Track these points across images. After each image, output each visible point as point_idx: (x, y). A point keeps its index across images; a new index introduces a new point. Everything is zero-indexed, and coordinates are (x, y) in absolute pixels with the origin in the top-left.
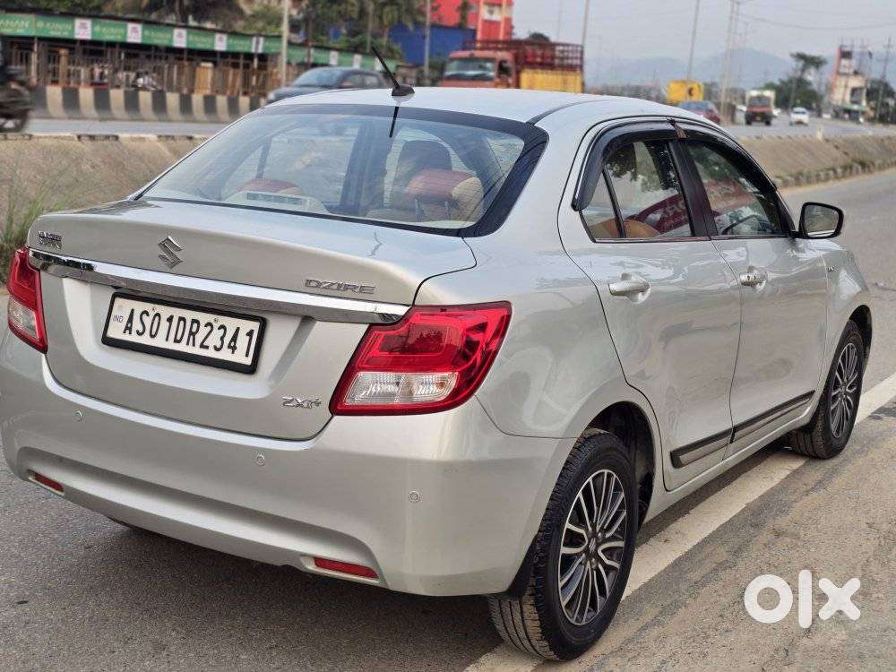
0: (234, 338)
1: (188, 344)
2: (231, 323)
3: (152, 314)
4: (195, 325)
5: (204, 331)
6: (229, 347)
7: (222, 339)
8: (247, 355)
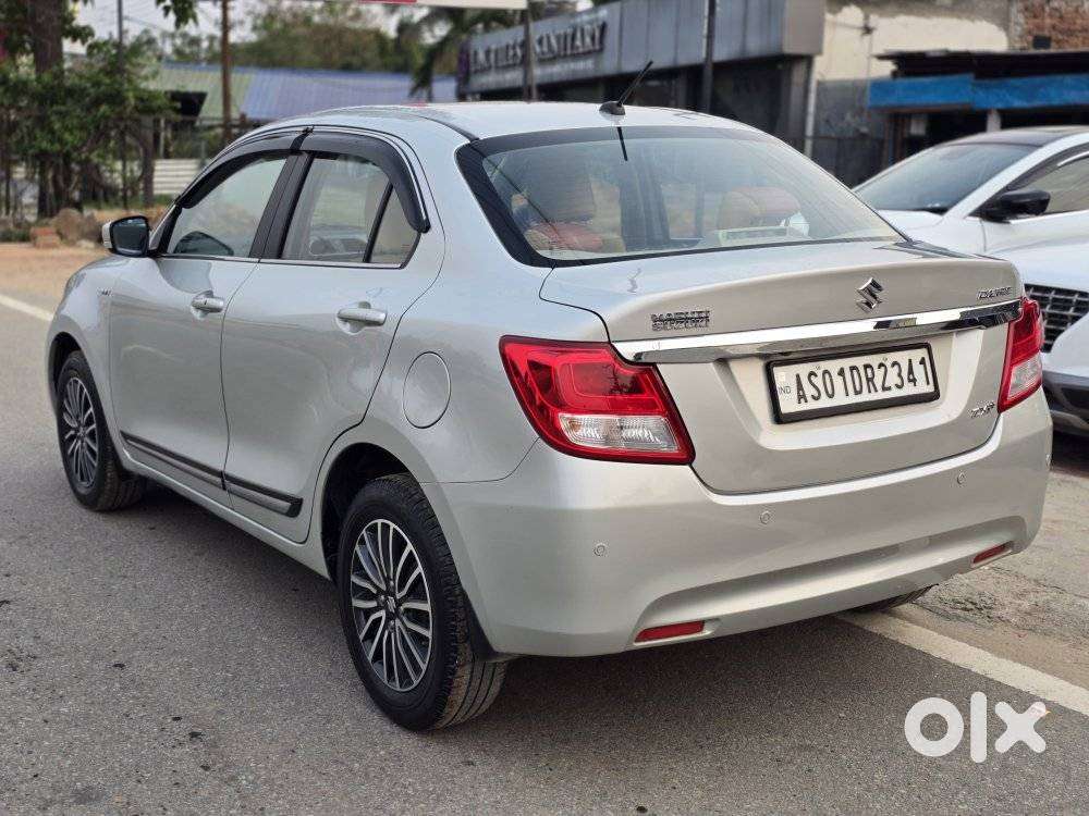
0: (911, 371)
1: (870, 392)
2: (902, 357)
3: (820, 373)
4: (869, 371)
5: (879, 374)
6: (910, 381)
7: (899, 375)
8: (928, 383)
